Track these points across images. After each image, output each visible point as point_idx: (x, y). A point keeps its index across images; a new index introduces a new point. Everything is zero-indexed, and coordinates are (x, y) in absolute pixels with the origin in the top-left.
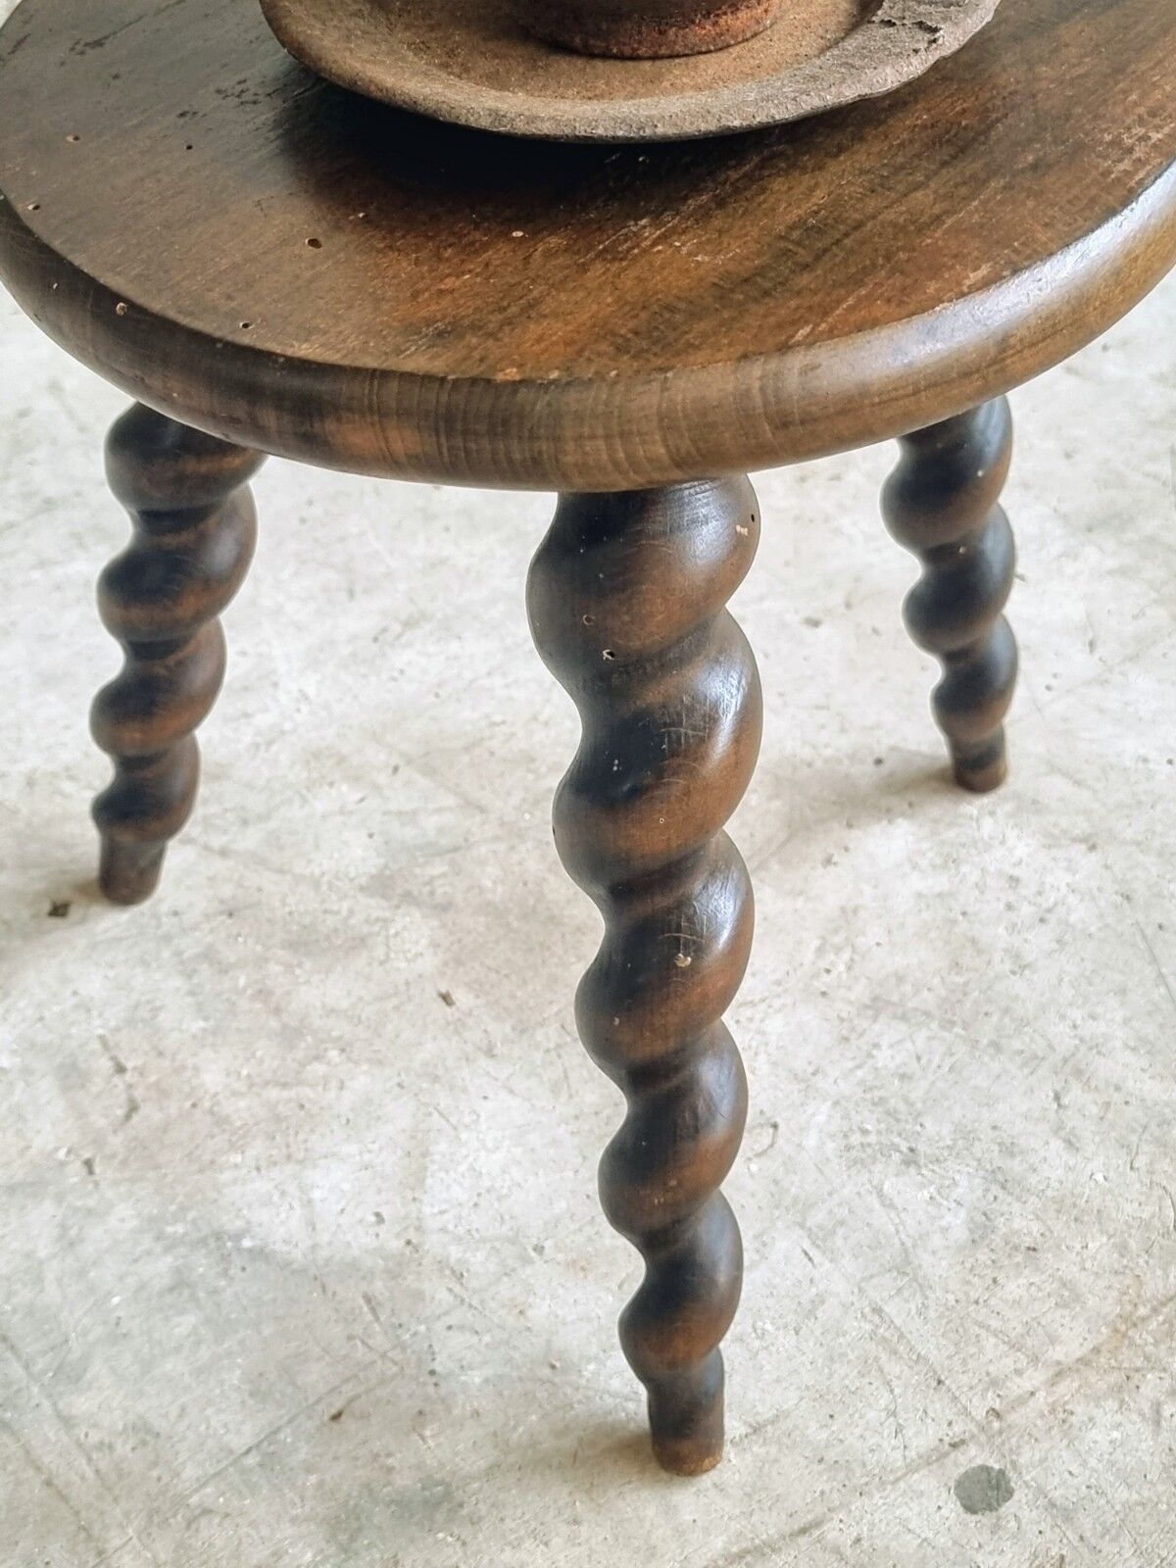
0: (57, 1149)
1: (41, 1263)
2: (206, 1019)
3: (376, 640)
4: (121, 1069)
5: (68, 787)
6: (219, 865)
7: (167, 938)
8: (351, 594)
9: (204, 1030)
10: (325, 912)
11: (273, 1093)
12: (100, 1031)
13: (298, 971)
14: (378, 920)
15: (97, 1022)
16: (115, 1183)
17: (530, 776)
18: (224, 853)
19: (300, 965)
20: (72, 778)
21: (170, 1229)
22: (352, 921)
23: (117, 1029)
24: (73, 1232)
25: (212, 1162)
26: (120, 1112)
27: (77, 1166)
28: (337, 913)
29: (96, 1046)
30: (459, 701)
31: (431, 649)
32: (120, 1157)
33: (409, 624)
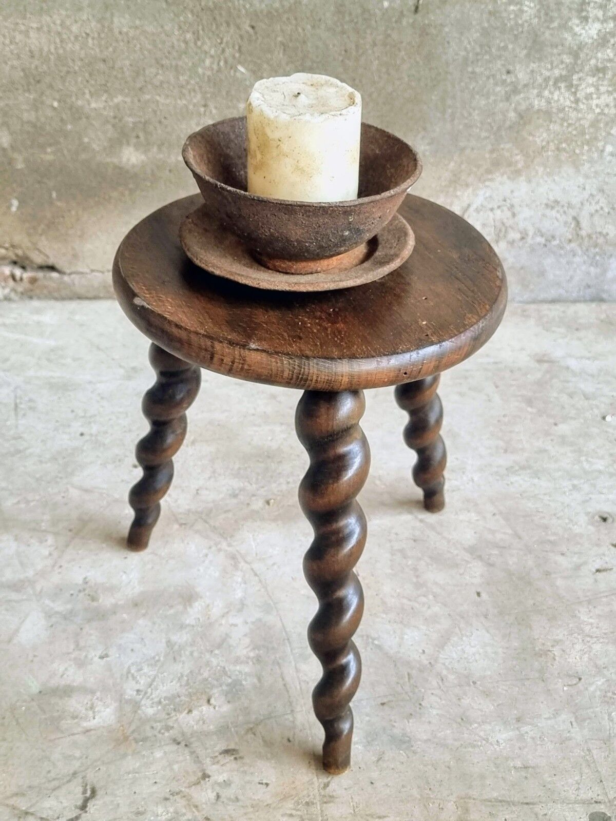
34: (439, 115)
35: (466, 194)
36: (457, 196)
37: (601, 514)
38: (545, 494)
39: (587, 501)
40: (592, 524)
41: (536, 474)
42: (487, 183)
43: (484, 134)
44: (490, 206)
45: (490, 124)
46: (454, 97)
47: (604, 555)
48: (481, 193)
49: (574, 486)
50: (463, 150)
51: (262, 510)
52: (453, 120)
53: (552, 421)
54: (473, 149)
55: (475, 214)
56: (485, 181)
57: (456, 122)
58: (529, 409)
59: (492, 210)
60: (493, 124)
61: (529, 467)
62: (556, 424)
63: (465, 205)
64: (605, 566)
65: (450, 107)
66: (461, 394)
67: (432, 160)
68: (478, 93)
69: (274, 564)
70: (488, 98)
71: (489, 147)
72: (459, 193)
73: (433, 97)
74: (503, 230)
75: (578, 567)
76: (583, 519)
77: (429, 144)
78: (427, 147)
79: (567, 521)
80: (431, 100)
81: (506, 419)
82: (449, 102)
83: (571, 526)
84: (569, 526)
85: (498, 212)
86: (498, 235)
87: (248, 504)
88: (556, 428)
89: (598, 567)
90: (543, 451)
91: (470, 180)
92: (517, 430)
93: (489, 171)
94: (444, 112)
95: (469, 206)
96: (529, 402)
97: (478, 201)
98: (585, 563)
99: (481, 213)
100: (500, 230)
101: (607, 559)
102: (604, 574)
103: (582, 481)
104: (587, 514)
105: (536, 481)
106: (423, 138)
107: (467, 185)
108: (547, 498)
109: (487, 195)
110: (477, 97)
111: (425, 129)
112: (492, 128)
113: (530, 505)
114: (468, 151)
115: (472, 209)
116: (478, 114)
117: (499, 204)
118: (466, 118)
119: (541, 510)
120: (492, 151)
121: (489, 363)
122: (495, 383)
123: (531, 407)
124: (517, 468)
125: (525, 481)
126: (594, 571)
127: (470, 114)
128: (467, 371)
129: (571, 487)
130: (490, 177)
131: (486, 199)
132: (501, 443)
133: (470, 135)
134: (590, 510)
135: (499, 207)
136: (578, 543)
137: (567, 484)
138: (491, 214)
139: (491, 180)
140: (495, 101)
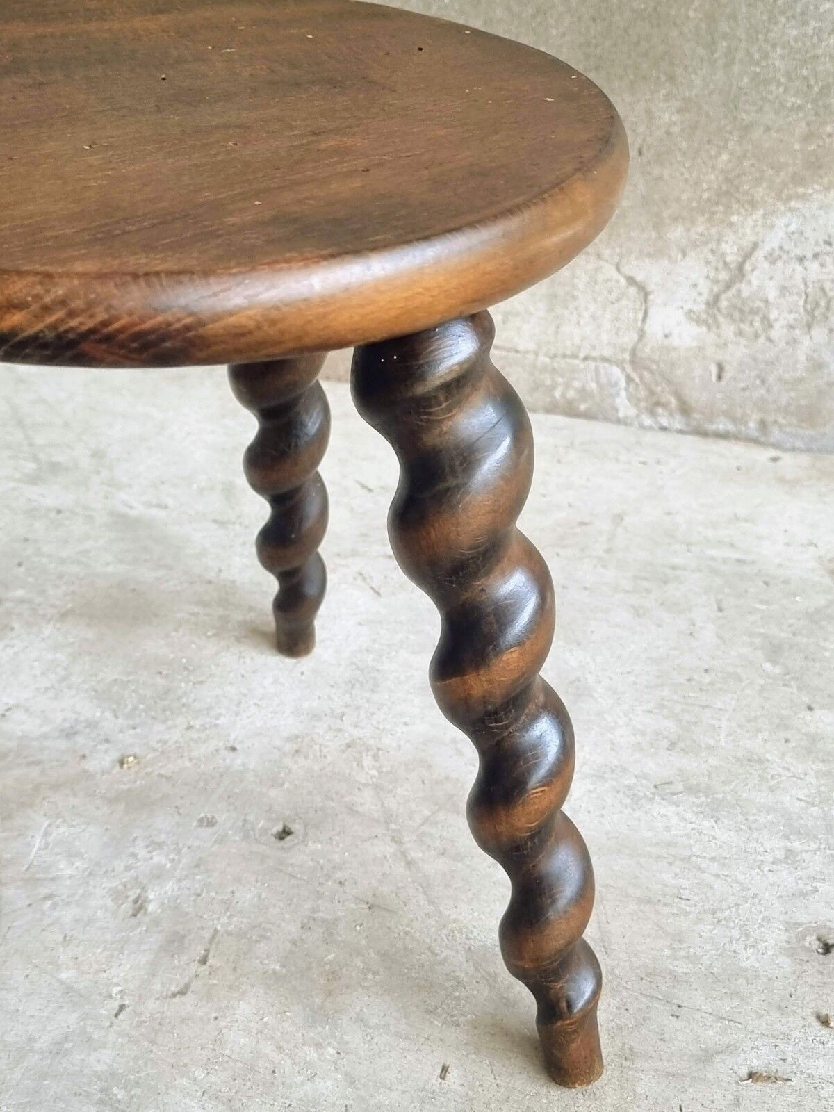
0: (117, 985)
1: (32, 1050)
2: (283, 966)
3: (656, 787)
4: (204, 961)
5: (368, 761)
6: (400, 869)
7: (319, 895)
8: (673, 745)
9: (275, 973)
10: (429, 948)
11: (268, 1049)
12: (219, 927)
13: (370, 976)
14: (456, 978)
15: (224, 920)
16: (121, 1034)
17: (667, 952)
18: (409, 864)
19: (376, 973)
20: (376, 757)
21: (115, 1090)
22: (438, 968)
23: (229, 934)
24: (68, 1046)
25: (185, 1065)
26: (174, 989)
27: (115, 1005)
28: (436, 955)
29: (207, 934)
30: (670, 864)
31: (688, 816)
32: (143, 1018)
33: (691, 790)
34: (701, 51)
35: (750, 222)
36: (731, 224)
37: (824, 932)
38: (713, 859)
39: (803, 894)
40: (791, 953)
41: (714, 810)
42: (793, 204)
43: (792, 100)
44: (798, 252)
45: (806, 78)
46: (733, 17)
47: (786, 1037)
48: (780, 222)
49: (790, 853)
50: (746, 129)
51: (103, 773)
52: (728, 66)
53: (806, 699)
54: (768, 129)
55: (766, 265)
56: (789, 198)
57: (736, 68)
58: (768, 666)
59: (801, 260)
60: (812, 82)
61: (708, 791)
62: (810, 708)
63: (746, 243)
64: (778, 1067)
65: (724, 37)
66: (638, 612)
67: (684, 145)
68: (783, 12)
69: (49, 897)
70: (805, 23)
71: (802, 128)
72: (734, 218)
73: (691, 14)
74: (823, 303)
75: (707, 1056)
76: (775, 937)
77: (679, 111)
78: (675, 118)
79: (735, 933)
80: (688, 17)
81: (707, 679)
82: (724, 26)
83: (738, 947)
84: (734, 946)
85: (814, 266)
86: (811, 313)
87: (84, 757)
88: (808, 716)
89: (757, 1065)
90: (754, 760)
91: (759, 193)
92: (719, 705)
93: (797, 180)
94: (711, 46)
95: (755, 246)
96: (774, 651)
97: (774, 240)
98: (731, 1049)
99: (780, 264)
100: (817, 304)
101: (789, 1050)
102: (767, 1087)
103: (814, 846)
104: (790, 926)
105: (707, 824)
106: (667, 97)
107: (753, 204)
108: (715, 868)
109: (793, 228)
110: (782, 19)
111: (672, 78)
112: (809, 87)
113: (667, 877)
114: (757, 133)
115: (760, 254)
116: (783, 57)
117: (817, 249)
118: (758, 63)
119: (686, 894)
120: (807, 138)
121: (725, 561)
122: (719, 603)
123: (774, 662)
124: (680, 787)
125: (683, 819)
126: (744, 1072)
127: (766, 56)
128: (674, 568)
129: (780, 855)
130: (800, 190)
131: (790, 236)
132: (671, 726)
133: (764, 99)
134: (802, 918)
135: (816, 256)
136: (736, 994)
137: (774, 845)
138: (799, 269)
139: (803, 197)
140: (819, 32)
